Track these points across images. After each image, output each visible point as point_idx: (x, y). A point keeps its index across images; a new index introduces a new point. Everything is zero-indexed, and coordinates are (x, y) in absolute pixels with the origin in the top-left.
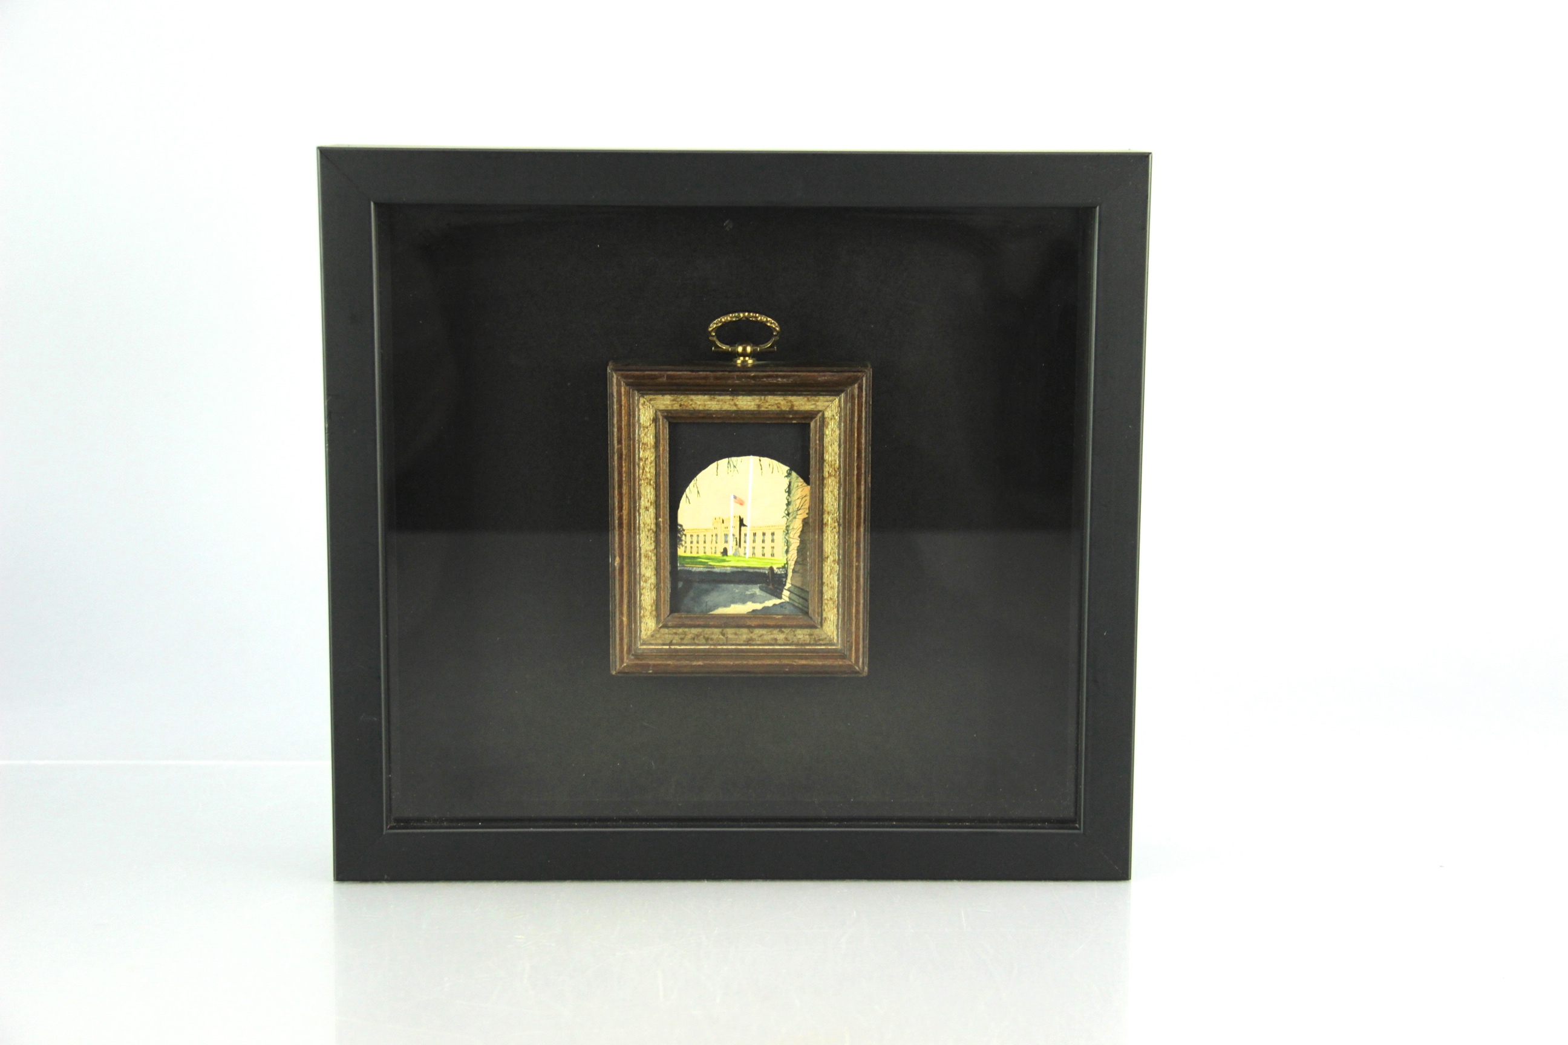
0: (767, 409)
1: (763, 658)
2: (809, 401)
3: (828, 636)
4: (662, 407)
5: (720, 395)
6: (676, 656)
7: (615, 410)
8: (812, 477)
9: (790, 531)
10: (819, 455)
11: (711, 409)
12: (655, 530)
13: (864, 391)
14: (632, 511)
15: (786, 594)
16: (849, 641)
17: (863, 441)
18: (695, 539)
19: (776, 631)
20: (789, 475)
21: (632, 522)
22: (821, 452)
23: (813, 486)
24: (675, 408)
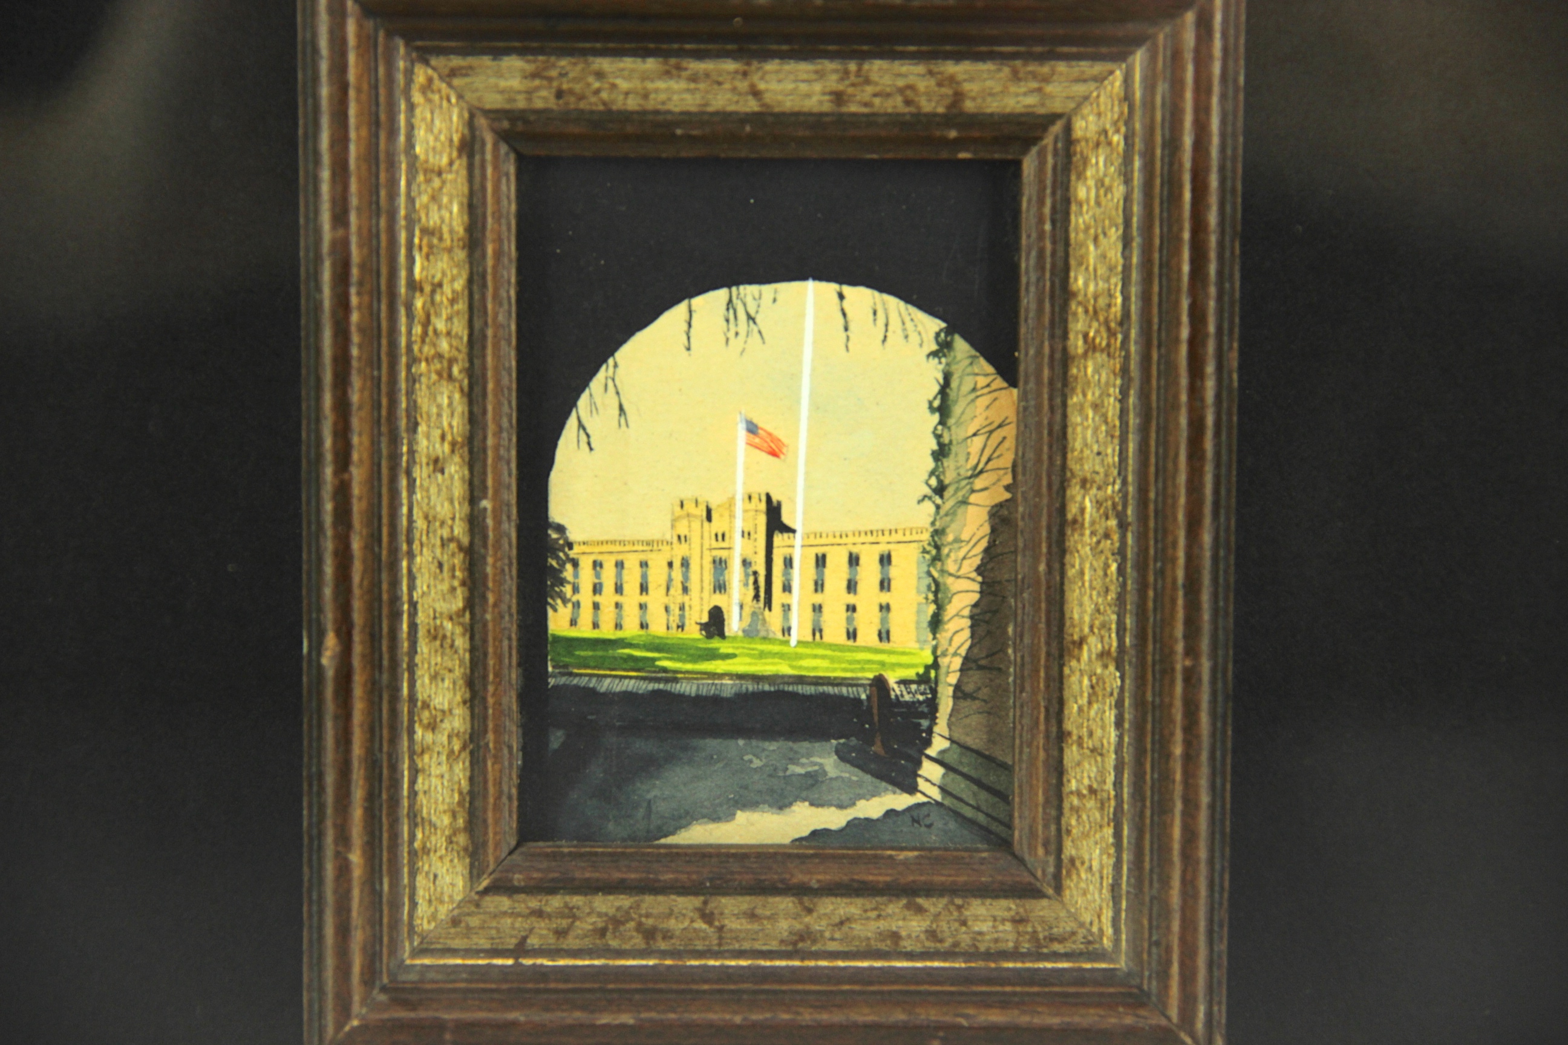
0: (865, 110)
1: (848, 1000)
2: (1019, 80)
3: (1082, 925)
4: (494, 101)
5: (699, 55)
6: (538, 991)
7: (325, 104)
8: (1027, 355)
9: (945, 551)
10: (1052, 274)
11: (670, 106)
12: (465, 541)
13: (1217, 36)
14: (385, 471)
15: (931, 771)
16: (1157, 944)
17: (1213, 218)
18: (608, 576)
19: (895, 907)
20: (943, 348)
21: (385, 512)
22: (1060, 264)
23: (1031, 385)
24: (539, 104)
